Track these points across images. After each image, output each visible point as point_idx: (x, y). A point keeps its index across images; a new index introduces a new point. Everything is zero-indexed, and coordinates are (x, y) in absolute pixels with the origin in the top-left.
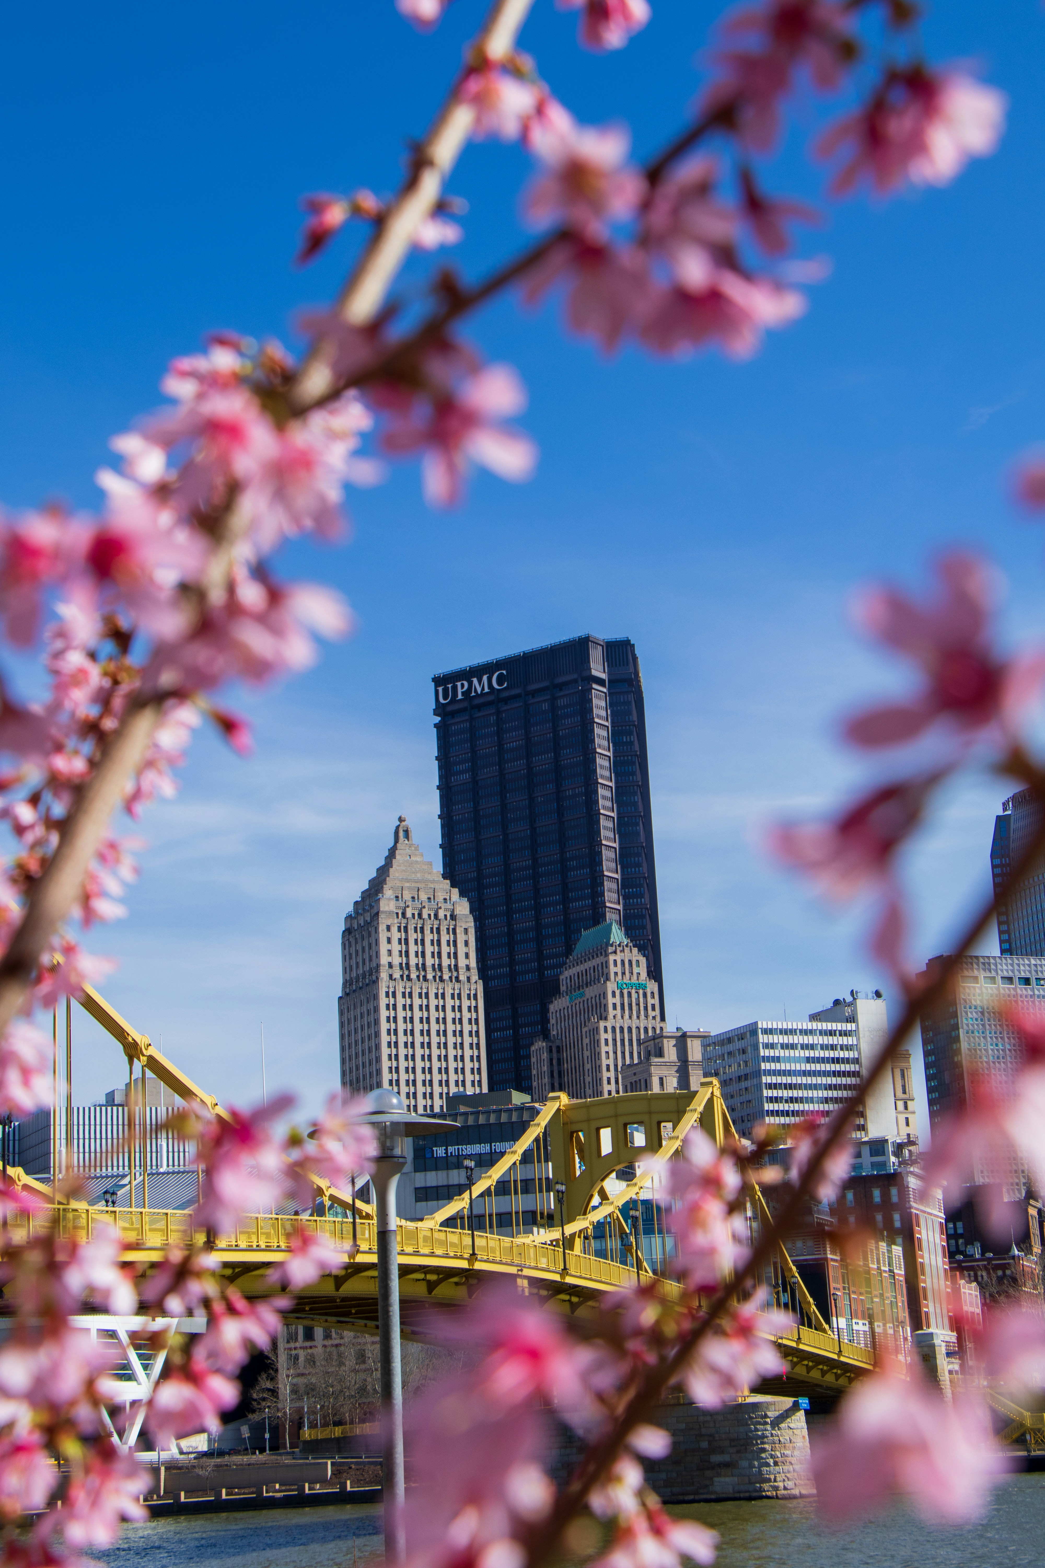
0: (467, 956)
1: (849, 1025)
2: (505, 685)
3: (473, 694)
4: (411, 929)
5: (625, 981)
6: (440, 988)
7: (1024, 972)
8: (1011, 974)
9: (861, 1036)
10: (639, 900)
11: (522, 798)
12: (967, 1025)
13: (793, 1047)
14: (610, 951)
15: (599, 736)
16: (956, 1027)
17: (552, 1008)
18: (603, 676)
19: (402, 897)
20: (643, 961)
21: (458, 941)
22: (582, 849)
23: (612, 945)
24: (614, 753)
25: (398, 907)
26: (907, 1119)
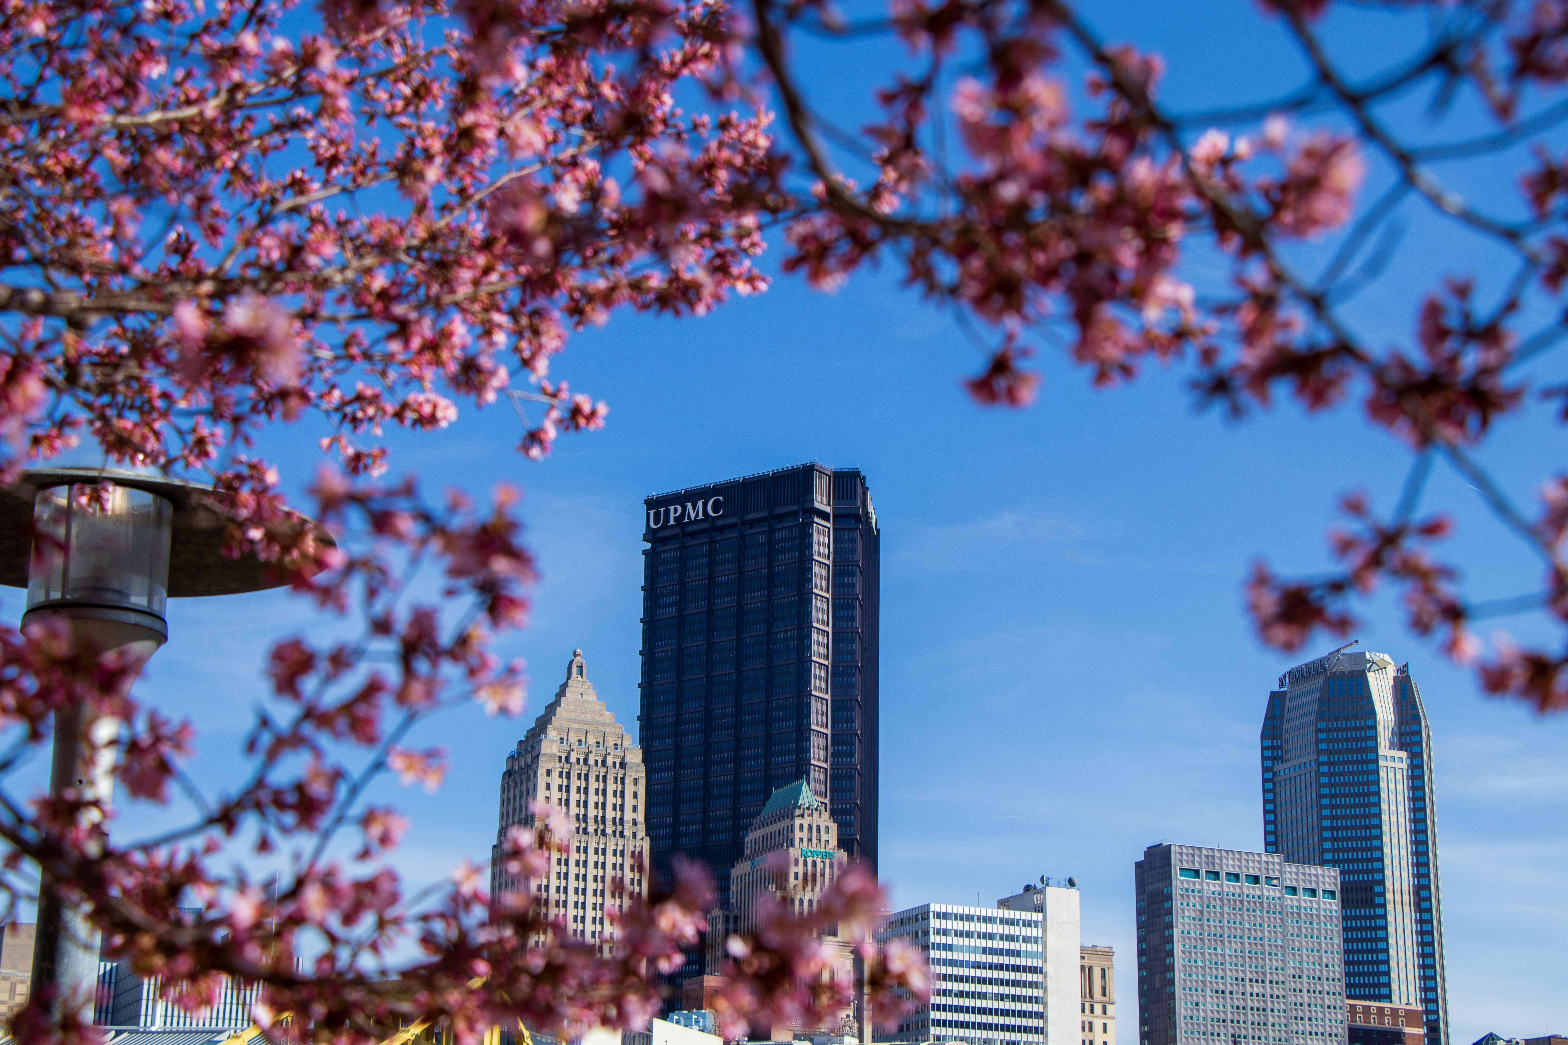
0: (635, 809)
1: (1034, 914)
2: (721, 513)
3: (686, 520)
4: (574, 776)
5: (810, 848)
6: (601, 842)
7: (1253, 868)
8: (1237, 871)
9: (1048, 927)
10: (849, 759)
11: (730, 638)
12: (1183, 924)
13: (968, 934)
14: (797, 814)
15: (817, 575)
16: (1170, 926)
17: (734, 873)
18: (828, 509)
19: (567, 740)
20: (834, 827)
21: (626, 792)
22: (790, 698)
23: (800, 808)
24: (833, 595)
25: (561, 751)
26: (1105, 1025)
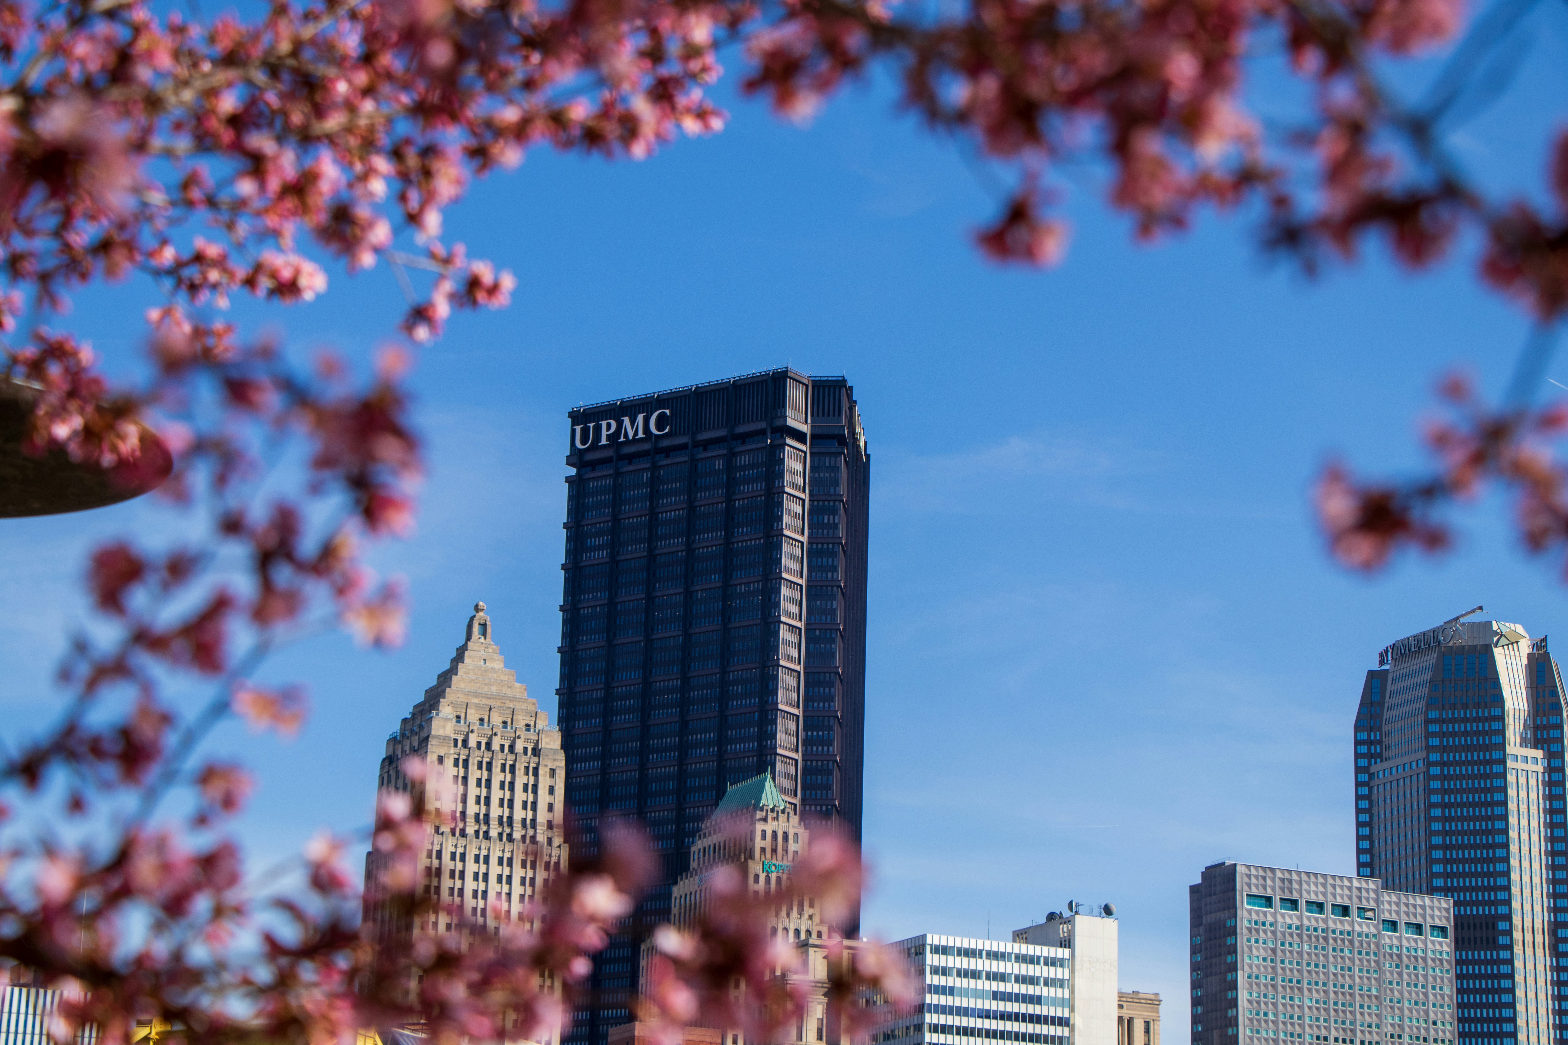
0: (551, 808)
1: (1060, 950)
2: (667, 430)
3: (622, 439)
4: (473, 764)
5: (774, 861)
6: (506, 850)
7: (1342, 896)
8: (1321, 899)
9: (1077, 967)
10: (826, 748)
11: (676, 591)
12: (1250, 966)
13: (974, 975)
14: (758, 817)
15: (789, 512)
16: (1234, 968)
17: (677, 891)
18: (804, 428)
19: (466, 718)
20: (804, 834)
21: (540, 786)
22: (752, 669)
23: (762, 809)
24: (809, 538)
25: (456, 732)
